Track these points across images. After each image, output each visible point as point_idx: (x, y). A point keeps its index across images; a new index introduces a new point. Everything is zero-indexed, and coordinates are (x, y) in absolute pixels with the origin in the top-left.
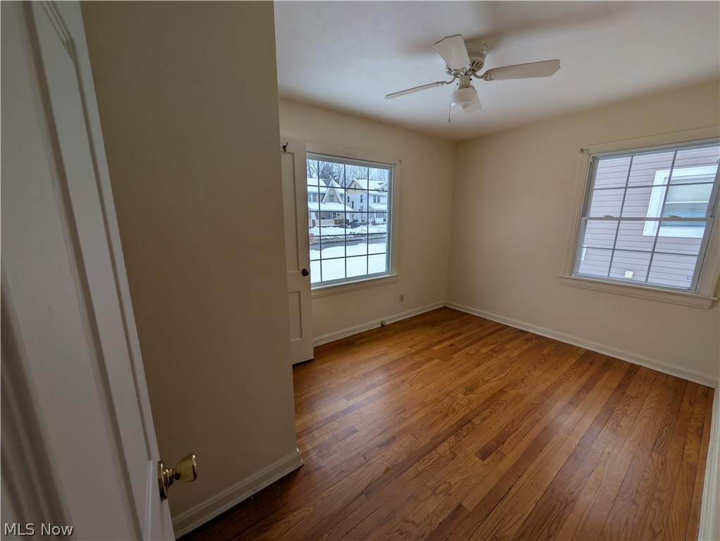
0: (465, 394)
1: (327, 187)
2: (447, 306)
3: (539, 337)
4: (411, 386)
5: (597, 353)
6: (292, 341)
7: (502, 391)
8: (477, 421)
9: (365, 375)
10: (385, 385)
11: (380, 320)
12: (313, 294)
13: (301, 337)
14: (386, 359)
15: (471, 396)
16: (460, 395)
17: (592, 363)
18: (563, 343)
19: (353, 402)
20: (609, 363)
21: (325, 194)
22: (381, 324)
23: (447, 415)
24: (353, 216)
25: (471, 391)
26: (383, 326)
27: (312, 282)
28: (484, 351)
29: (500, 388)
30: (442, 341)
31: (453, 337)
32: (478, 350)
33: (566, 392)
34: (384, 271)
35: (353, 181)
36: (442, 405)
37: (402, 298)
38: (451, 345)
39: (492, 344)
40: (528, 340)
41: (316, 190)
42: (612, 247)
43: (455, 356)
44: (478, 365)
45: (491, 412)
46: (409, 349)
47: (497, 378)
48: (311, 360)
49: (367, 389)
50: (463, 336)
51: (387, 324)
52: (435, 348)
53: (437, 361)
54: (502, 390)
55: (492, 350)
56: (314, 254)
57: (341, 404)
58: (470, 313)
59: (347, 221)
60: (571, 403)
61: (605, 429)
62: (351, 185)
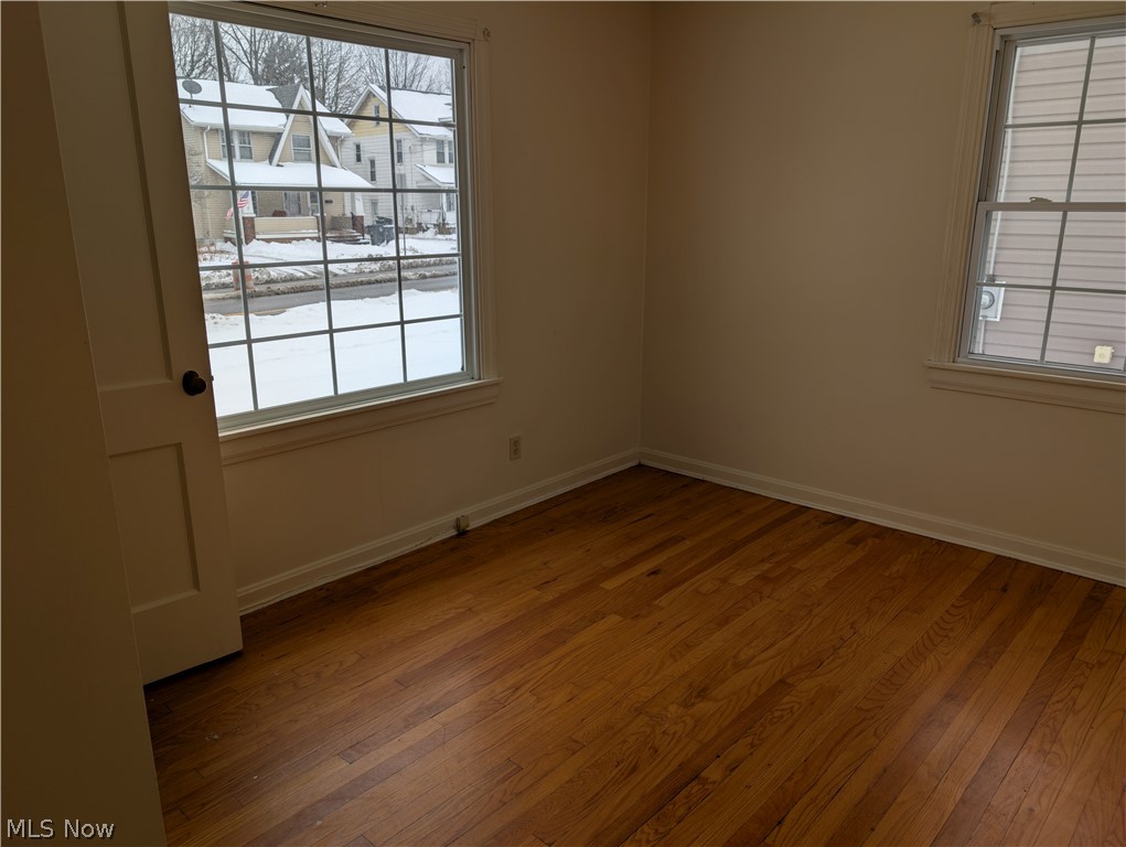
0: (687, 704)
1: (287, 111)
2: (646, 462)
3: (881, 532)
4: (539, 700)
5: (1018, 561)
6: (134, 610)
7: (783, 685)
8: (713, 773)
9: (403, 683)
10: (464, 706)
11: (451, 517)
12: (225, 452)
13: (197, 585)
14: (467, 630)
15: (703, 707)
16: (673, 708)
17: (1004, 590)
18: (940, 542)
19: (363, 765)
20: (1045, 583)
21: (280, 134)
22: (457, 527)
23: (634, 769)
24: (374, 204)
25: (702, 693)
26: (462, 533)
27: (219, 414)
28: (741, 580)
29: (777, 677)
30: (627, 565)
31: (660, 547)
32: (724, 581)
33: (940, 670)
34: (458, 369)
35: (370, 95)
36: (625, 742)
37: (515, 448)
38: (654, 573)
39: (762, 561)
40: (856, 542)
41: (213, 117)
42: (1049, 283)
43: (663, 601)
44: (724, 621)
45: (752, 745)
46: (537, 593)
47: (771, 652)
48: (236, 656)
49: (409, 724)
50: (688, 544)
51: (473, 525)
52: (610, 585)
53: (614, 619)
54: (782, 681)
55: (764, 578)
56: (220, 328)
57: (332, 773)
58: (708, 478)
59: (356, 222)
60: (953, 696)
61: (1025, 751)
62: (364, 105)
